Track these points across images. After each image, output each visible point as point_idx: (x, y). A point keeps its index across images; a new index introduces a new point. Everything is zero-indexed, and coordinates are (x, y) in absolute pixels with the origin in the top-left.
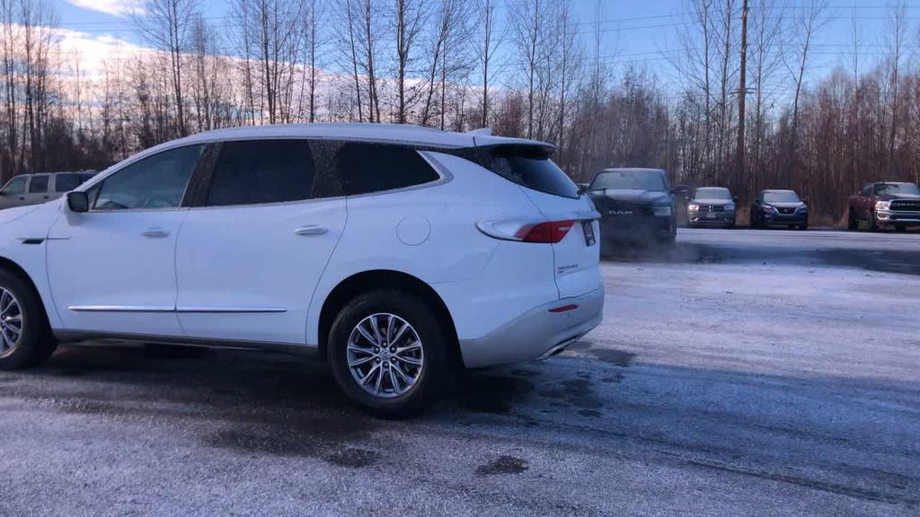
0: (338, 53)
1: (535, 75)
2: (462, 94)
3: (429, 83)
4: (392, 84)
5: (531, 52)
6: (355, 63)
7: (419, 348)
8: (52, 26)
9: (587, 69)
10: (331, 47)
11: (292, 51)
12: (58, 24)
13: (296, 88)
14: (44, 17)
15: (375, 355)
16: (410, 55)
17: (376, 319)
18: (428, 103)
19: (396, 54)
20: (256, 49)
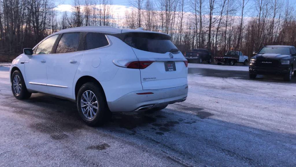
0: (191, 8)
1: (261, 12)
2: (233, 20)
3: (220, 16)
4: (207, 17)
5: (260, 3)
6: (196, 11)
7: (97, 103)
8: (111, 4)
9: (284, 9)
10: (188, 6)
11: (175, 8)
12: (112, 4)
13: (176, 19)
14: (109, 2)
15: (87, 104)
16: (215, 7)
17: (87, 92)
18: (219, 23)
19: (209, 6)
20: (164, 8)
